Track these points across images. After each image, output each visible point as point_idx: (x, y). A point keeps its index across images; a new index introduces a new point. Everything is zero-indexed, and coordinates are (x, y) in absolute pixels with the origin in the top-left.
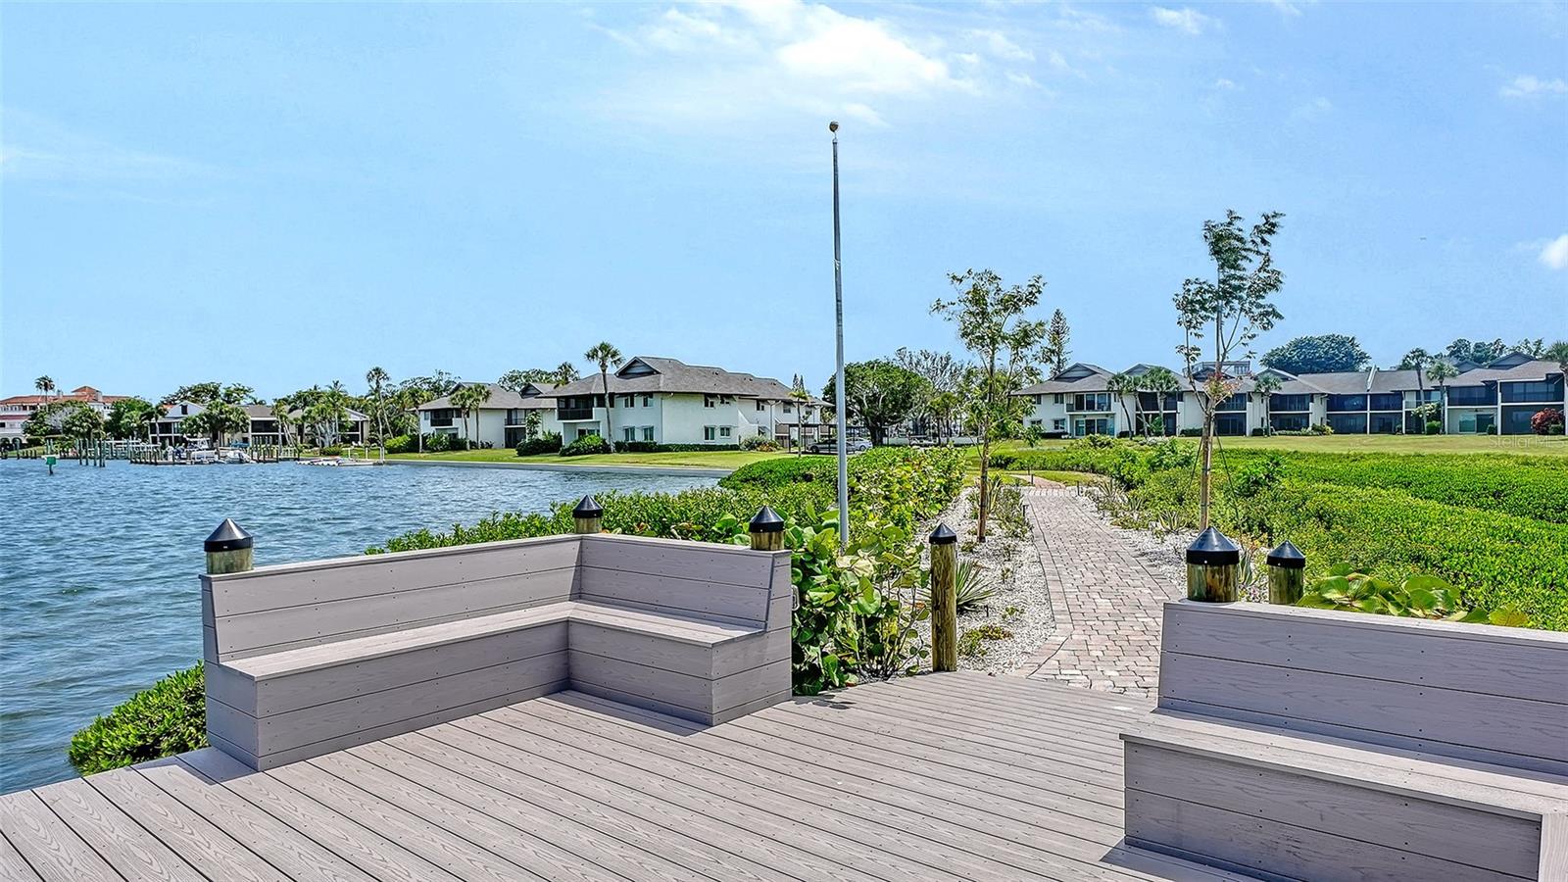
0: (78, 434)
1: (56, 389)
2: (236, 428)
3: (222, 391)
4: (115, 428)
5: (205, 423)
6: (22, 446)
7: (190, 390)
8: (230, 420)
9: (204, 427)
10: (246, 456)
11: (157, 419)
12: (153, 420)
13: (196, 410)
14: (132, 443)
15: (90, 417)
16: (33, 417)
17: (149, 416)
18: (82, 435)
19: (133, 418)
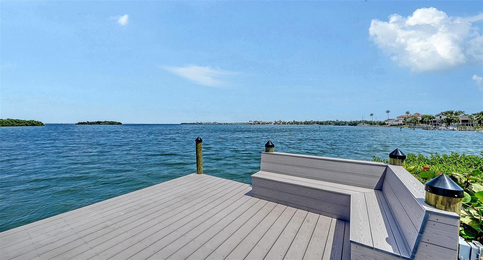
0: (413, 123)
1: (410, 114)
2: (455, 122)
3: (454, 112)
4: (422, 122)
5: (445, 120)
6: (402, 125)
7: (444, 113)
8: (454, 119)
9: (445, 121)
10: (455, 129)
11: (432, 119)
12: (431, 120)
13: (444, 117)
14: (425, 125)
15: (416, 119)
16: (405, 119)
17: (431, 119)
18: (414, 123)
19: (426, 119)
